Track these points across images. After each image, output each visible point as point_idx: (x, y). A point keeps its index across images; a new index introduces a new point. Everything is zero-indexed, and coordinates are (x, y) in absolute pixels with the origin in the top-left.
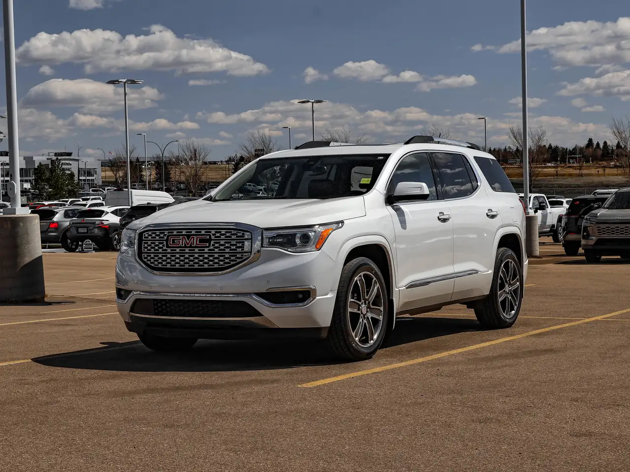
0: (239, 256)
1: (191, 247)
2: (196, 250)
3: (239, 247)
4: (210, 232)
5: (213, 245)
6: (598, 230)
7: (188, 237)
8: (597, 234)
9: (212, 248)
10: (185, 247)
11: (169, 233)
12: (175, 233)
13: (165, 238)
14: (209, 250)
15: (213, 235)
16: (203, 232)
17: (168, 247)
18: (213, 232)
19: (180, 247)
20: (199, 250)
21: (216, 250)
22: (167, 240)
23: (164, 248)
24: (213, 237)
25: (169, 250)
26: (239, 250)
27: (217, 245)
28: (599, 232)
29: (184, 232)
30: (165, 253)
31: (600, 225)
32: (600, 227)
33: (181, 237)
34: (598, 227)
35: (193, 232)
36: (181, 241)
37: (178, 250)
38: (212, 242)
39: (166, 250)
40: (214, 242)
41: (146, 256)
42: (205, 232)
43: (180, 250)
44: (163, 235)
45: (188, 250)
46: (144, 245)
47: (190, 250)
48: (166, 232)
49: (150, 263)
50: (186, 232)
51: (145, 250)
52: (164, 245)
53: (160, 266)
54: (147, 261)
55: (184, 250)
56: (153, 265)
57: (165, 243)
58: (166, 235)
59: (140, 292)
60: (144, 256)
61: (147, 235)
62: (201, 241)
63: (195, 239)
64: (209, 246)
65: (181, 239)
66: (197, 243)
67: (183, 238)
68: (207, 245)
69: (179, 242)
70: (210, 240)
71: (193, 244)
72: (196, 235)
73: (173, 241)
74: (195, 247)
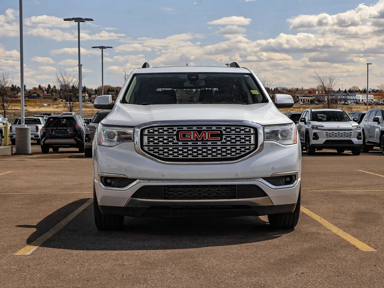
0: (247, 147)
1: (202, 140)
2: (209, 143)
3: (247, 141)
4: (221, 128)
5: (225, 139)
7: (200, 132)
9: (224, 141)
10: (197, 140)
11: (178, 128)
12: (185, 128)
13: (175, 133)
14: (222, 143)
15: (224, 130)
16: (214, 128)
17: (178, 140)
18: (224, 128)
19: (192, 141)
20: (212, 143)
21: (229, 143)
22: (177, 135)
23: (174, 142)
24: (224, 132)
25: (180, 143)
26: (247, 143)
27: (228, 139)
29: (195, 128)
30: (176, 146)
33: (192, 132)
35: (204, 128)
36: (192, 136)
37: (190, 143)
38: (224, 137)
39: (178, 143)
40: (226, 137)
41: (151, 148)
42: (216, 128)
43: (192, 143)
44: (171, 131)
45: (200, 143)
46: (148, 139)
47: (202, 143)
48: (175, 128)
49: (159, 154)
50: (197, 128)
51: (151, 144)
52: (174, 139)
53: (171, 157)
54: (154, 152)
55: (197, 143)
56: (162, 156)
57: (175, 137)
58: (175, 130)
59: (149, 180)
60: (149, 148)
61: (152, 131)
62: (212, 135)
63: (207, 134)
64: (221, 140)
65: (192, 134)
66: (208, 138)
67: (194, 133)
68: (219, 138)
69: (191, 136)
70: (221, 135)
71: (205, 138)
72: (207, 131)
73: (184, 136)
74: (208, 140)
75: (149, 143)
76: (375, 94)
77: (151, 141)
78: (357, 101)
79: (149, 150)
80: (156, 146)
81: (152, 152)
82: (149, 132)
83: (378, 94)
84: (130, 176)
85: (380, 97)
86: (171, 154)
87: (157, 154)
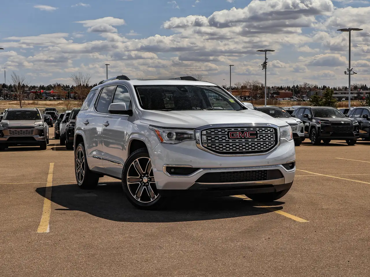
0: (272, 143)
1: (245, 138)
2: (250, 140)
4: (256, 129)
5: (259, 137)
6: (10, 132)
7: (243, 132)
8: (9, 135)
9: (259, 138)
10: (241, 138)
11: (228, 130)
12: (233, 130)
13: (226, 133)
14: (257, 140)
15: (258, 130)
17: (229, 138)
19: (238, 139)
20: (251, 140)
21: (262, 140)
22: (228, 134)
24: (258, 132)
25: (231, 141)
26: (272, 139)
27: (261, 137)
28: (10, 133)
29: (239, 129)
30: (228, 143)
31: (11, 129)
32: (11, 130)
33: (238, 133)
34: (9, 130)
35: (246, 129)
37: (237, 140)
38: (259, 135)
39: (229, 141)
40: (260, 135)
41: (210, 145)
42: (253, 129)
43: (239, 140)
44: (224, 131)
45: (244, 140)
46: (207, 138)
47: (245, 140)
48: (226, 130)
49: (215, 149)
50: (241, 129)
51: (209, 141)
52: (226, 138)
53: (225, 151)
54: (212, 148)
55: (242, 140)
56: (218, 151)
57: (227, 136)
58: (226, 131)
59: (210, 169)
60: (208, 145)
61: (210, 132)
62: (251, 134)
63: (247, 133)
64: (257, 138)
65: (237, 134)
66: (249, 136)
67: (239, 133)
68: (255, 137)
69: (237, 135)
70: (257, 134)
71: (247, 137)
72: (248, 131)
73: (233, 135)
74: (248, 138)
75: (207, 141)
76: (233, 91)
77: (209, 140)
78: (217, 97)
79: (208, 146)
80: (213, 143)
81: (210, 148)
82: (207, 133)
83: (236, 91)
84: (194, 166)
85: (237, 93)
86: (224, 149)
87: (214, 149)
